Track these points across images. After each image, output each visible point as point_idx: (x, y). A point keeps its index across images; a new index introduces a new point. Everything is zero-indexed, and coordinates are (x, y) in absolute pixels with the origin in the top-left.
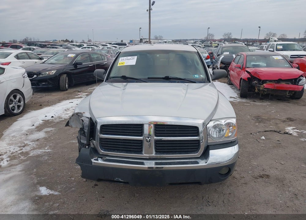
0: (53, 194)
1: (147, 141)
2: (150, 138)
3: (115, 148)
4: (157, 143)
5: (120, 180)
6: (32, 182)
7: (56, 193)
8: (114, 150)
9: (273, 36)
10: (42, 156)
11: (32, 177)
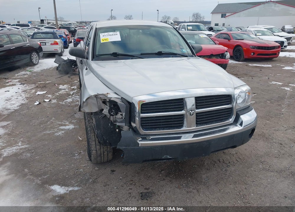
0: (73, 190)
1: (191, 115)
2: (193, 111)
3: (157, 126)
4: (198, 115)
5: (169, 157)
6: (34, 183)
7: (76, 189)
8: (155, 129)
9: (168, 19)
10: (21, 154)
11: (29, 178)
